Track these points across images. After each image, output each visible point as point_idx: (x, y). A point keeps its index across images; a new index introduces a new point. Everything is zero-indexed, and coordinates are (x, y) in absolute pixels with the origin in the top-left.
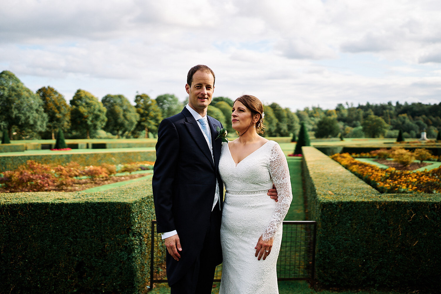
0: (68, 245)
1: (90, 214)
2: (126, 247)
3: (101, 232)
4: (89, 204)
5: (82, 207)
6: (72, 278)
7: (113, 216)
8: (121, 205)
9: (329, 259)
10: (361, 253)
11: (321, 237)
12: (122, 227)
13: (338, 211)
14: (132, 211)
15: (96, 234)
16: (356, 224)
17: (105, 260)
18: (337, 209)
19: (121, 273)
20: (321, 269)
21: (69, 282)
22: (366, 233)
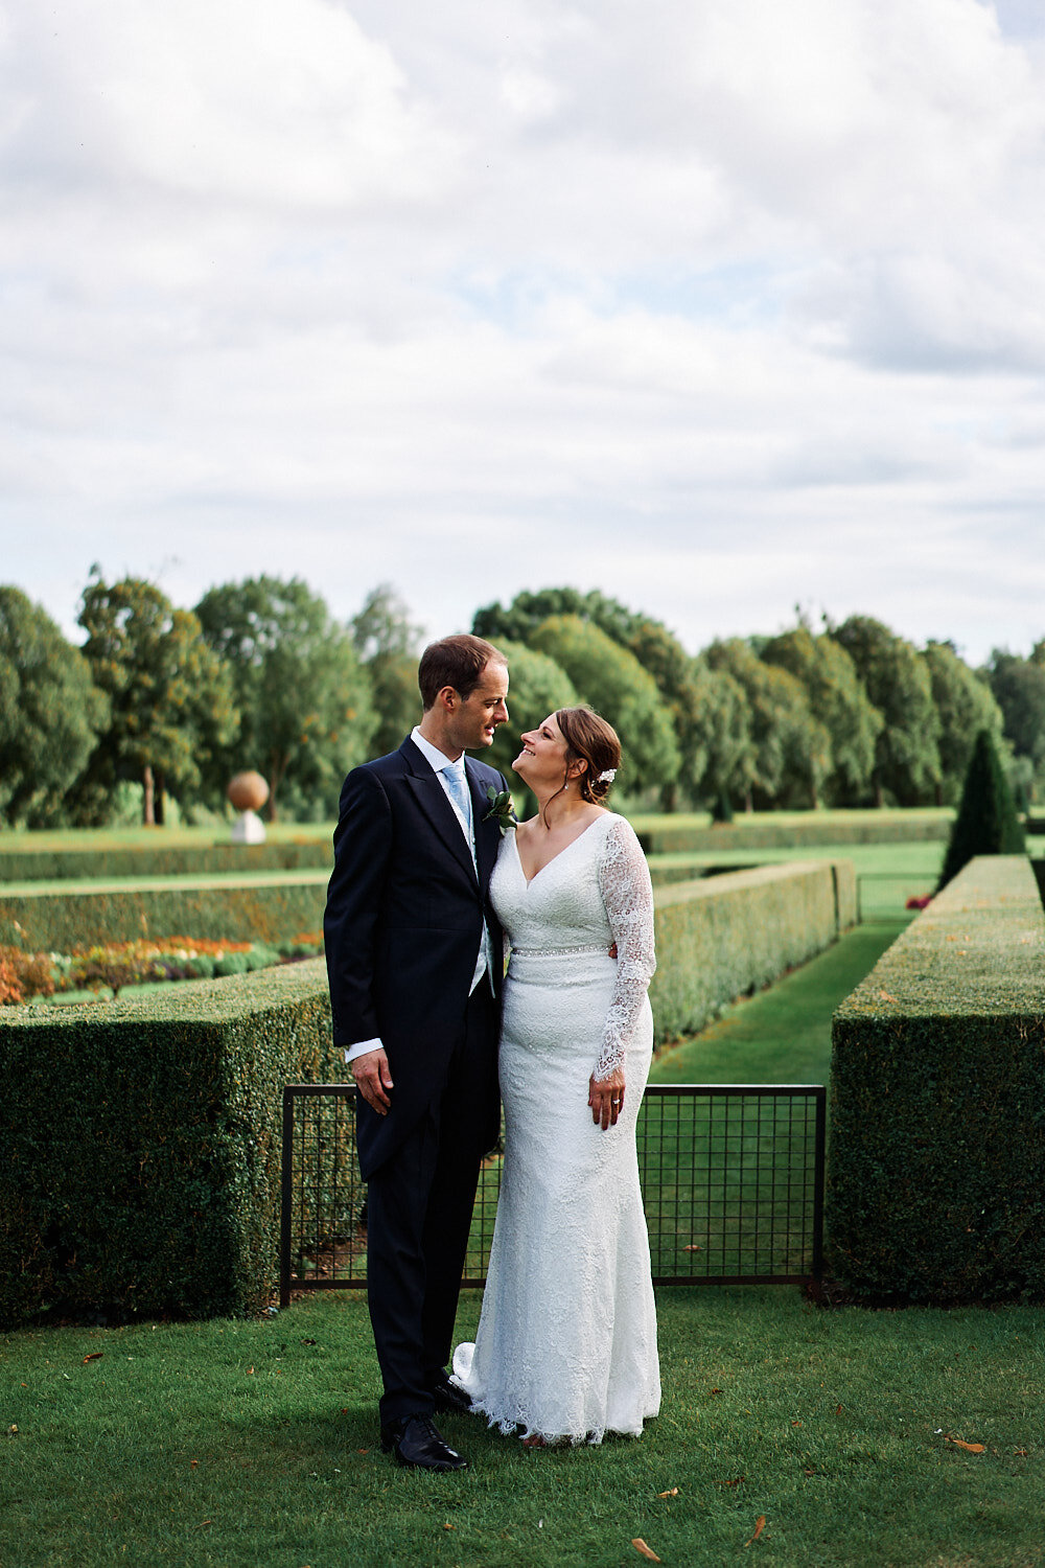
0: (24, 1160)
1: (91, 1061)
2: (206, 1165)
3: (125, 1119)
4: (88, 1029)
5: (65, 1040)
6: (33, 1269)
7: (164, 1065)
8: (190, 1031)
9: (866, 1206)
10: (970, 1187)
11: (838, 1135)
12: (195, 1099)
13: (892, 1048)
14: (226, 1051)
15: (111, 1126)
16: (952, 1091)
17: (140, 1208)
18: (887, 1043)
19: (191, 1249)
20: (843, 1243)
21: (24, 1280)
22: (984, 1121)
